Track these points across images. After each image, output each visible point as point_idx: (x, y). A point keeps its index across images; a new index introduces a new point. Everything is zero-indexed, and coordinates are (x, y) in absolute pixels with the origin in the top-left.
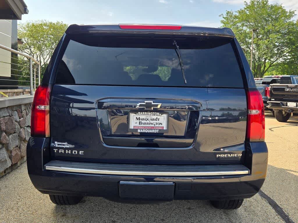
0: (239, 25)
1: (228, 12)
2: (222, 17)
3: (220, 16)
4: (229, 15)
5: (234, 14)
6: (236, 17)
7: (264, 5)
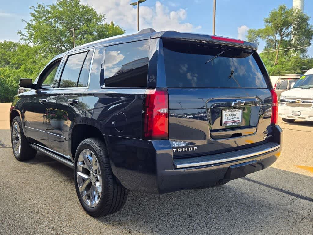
0: (52, 21)
1: (39, 5)
2: (33, 10)
3: (30, 8)
4: (41, 8)
5: (46, 8)
6: (49, 12)
7: (77, 4)
